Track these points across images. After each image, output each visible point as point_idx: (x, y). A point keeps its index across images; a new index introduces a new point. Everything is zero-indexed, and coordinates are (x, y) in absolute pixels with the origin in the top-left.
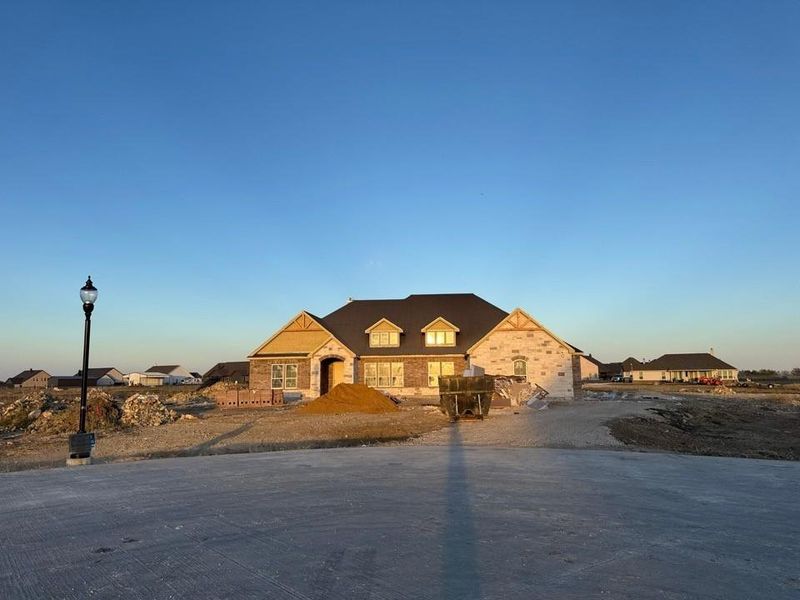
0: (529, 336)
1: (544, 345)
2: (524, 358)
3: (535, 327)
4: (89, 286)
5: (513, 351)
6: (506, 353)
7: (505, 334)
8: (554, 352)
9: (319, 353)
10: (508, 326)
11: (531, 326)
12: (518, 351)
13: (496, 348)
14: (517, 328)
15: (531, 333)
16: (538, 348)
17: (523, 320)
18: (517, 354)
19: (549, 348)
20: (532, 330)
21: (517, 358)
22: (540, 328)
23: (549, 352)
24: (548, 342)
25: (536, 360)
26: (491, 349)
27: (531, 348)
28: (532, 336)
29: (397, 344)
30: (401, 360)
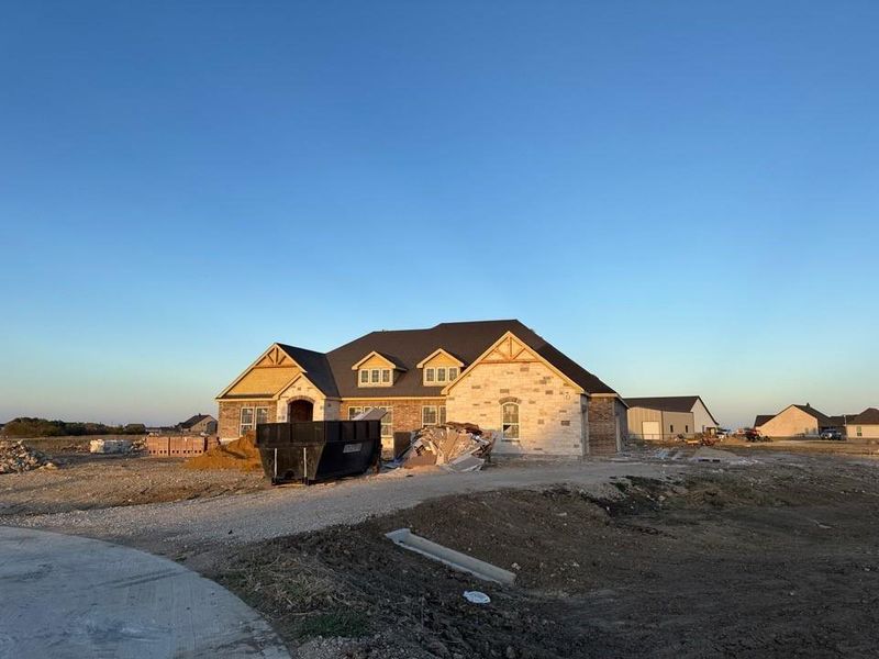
0: (522, 370)
2: (515, 400)
3: (530, 358)
5: (502, 391)
6: (493, 394)
7: (491, 367)
8: (556, 392)
9: (287, 394)
11: (526, 356)
12: (507, 391)
13: (479, 387)
14: (508, 359)
15: (525, 366)
16: (535, 386)
17: (517, 348)
18: (506, 395)
19: (549, 386)
20: (527, 362)
21: (506, 400)
22: (537, 359)
23: (549, 392)
24: (549, 378)
25: (532, 402)
26: (473, 388)
27: (525, 387)
28: (527, 369)
29: (390, 384)
30: (390, 403)
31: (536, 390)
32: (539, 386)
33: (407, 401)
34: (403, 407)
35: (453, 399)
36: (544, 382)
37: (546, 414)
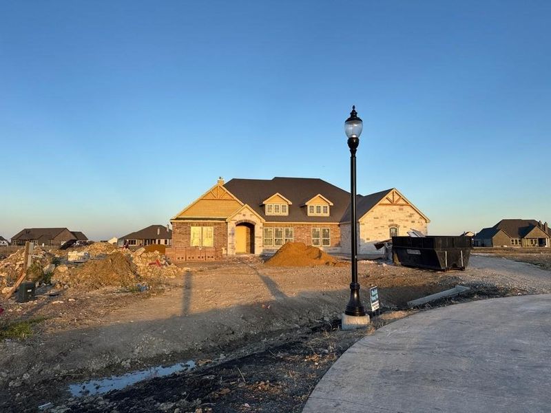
0: (400, 209)
1: (410, 216)
2: (396, 225)
3: (404, 203)
4: (354, 118)
5: (390, 220)
6: (385, 222)
7: (384, 207)
8: (416, 222)
9: (235, 218)
10: (388, 202)
11: (402, 202)
12: (392, 221)
13: (377, 218)
14: (392, 203)
15: (402, 207)
16: (406, 218)
17: (396, 197)
18: (392, 223)
19: (413, 218)
20: (403, 205)
21: (392, 225)
22: (407, 204)
23: (413, 222)
24: (413, 214)
25: (405, 227)
26: (375, 218)
27: (401, 219)
28: (402, 209)
29: (286, 214)
30: (292, 225)
31: (407, 221)
32: (408, 218)
33: (303, 225)
34: (300, 228)
35: (364, 224)
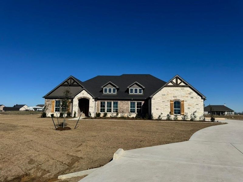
7: (170, 88)
8: (194, 98)
9: (77, 96)
10: (171, 84)
11: (183, 84)
12: (176, 97)
14: (176, 85)
16: (187, 95)
17: (179, 81)
19: (192, 95)
24: (192, 92)
26: (162, 95)
27: (183, 95)
29: (116, 93)
35: (155, 99)
36: (190, 94)
37: (191, 105)
